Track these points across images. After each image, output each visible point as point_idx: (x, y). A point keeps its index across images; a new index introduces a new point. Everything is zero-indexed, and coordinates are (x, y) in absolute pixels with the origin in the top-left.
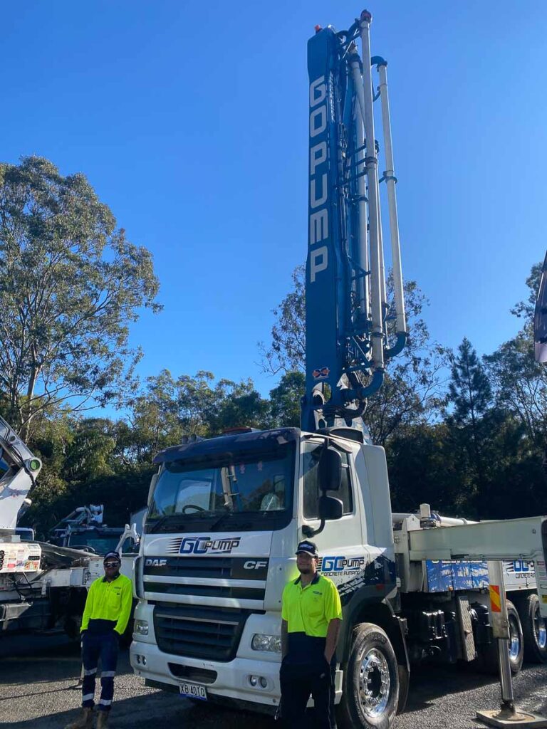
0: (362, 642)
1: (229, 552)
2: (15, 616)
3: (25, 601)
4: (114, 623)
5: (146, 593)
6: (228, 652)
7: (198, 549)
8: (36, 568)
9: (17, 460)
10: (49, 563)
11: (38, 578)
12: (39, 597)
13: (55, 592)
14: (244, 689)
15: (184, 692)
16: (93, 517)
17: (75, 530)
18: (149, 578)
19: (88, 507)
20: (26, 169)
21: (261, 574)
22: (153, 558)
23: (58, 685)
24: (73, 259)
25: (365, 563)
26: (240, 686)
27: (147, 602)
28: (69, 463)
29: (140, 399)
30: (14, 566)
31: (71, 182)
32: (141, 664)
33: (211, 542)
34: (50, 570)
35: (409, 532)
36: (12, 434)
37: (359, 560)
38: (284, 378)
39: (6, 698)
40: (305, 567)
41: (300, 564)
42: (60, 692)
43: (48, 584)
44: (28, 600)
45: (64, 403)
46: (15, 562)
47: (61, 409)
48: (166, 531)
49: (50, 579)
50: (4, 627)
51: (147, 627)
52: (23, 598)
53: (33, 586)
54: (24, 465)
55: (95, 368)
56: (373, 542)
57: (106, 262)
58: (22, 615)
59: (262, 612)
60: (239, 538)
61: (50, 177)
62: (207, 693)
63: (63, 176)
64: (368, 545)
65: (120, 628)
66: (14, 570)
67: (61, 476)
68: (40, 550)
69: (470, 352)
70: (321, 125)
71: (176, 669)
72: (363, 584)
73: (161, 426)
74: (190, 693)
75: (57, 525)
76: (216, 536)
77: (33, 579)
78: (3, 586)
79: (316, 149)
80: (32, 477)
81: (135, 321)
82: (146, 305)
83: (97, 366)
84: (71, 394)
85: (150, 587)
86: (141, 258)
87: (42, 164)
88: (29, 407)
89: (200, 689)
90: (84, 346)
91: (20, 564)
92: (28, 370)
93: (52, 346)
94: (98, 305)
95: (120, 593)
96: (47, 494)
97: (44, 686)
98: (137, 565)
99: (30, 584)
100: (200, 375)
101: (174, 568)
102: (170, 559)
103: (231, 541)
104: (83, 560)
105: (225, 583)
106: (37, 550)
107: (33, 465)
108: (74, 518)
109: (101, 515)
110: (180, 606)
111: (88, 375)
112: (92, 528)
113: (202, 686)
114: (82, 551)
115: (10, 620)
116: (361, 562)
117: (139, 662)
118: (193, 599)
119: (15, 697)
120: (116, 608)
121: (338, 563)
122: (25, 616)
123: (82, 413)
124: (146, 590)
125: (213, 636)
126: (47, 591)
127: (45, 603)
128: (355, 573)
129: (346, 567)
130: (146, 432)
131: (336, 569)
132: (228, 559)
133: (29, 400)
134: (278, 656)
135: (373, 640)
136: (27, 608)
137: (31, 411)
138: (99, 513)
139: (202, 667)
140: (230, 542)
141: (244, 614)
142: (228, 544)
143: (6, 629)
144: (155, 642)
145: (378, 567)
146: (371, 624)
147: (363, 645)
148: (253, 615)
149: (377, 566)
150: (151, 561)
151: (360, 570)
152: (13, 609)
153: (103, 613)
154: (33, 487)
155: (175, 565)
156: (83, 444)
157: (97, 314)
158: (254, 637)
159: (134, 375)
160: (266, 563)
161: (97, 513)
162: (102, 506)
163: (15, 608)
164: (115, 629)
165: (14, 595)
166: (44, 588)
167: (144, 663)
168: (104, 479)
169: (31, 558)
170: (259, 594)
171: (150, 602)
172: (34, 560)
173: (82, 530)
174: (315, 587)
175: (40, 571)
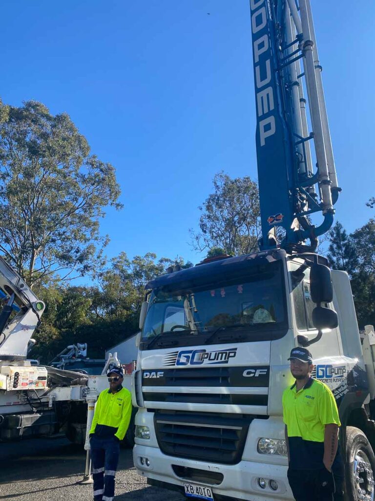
0: (352, 444)
1: (227, 362)
2: (29, 424)
3: (36, 413)
4: (116, 430)
5: (145, 402)
6: (234, 454)
7: (195, 361)
8: (43, 386)
9: (26, 302)
10: (54, 382)
11: (46, 394)
12: (47, 409)
13: (60, 405)
14: (252, 490)
15: (189, 492)
16: (80, 352)
17: (67, 361)
18: (147, 389)
19: (76, 345)
20: (27, 110)
21: (263, 381)
22: (150, 371)
23: (66, 480)
24: (59, 172)
25: (347, 371)
26: (250, 488)
27: (146, 410)
28: (60, 316)
29: (108, 272)
30: (27, 384)
31: (60, 119)
32: (145, 466)
33: (208, 354)
34: (54, 388)
35: (371, 346)
36: (21, 282)
37: (342, 368)
38: (210, 253)
39: (26, 493)
40: (299, 373)
41: (293, 370)
42: (69, 487)
43: (54, 398)
44: (38, 412)
45: (55, 274)
46: (27, 382)
47: (53, 278)
48: (162, 347)
49: (55, 395)
50: (21, 433)
51: (148, 433)
52: (35, 409)
53: (42, 401)
54: (31, 306)
55: (77, 249)
56: (348, 354)
57: (83, 174)
58: (34, 423)
59: (265, 417)
60: (236, 349)
61: (43, 116)
62: (213, 494)
63: (53, 115)
64: (344, 356)
65: (120, 435)
66: (27, 388)
67: (55, 326)
68: (47, 372)
69: (342, 232)
70: (262, 23)
71: (179, 470)
72: (347, 390)
73: (122, 290)
74: (195, 493)
75: (54, 359)
76: (212, 349)
77: (41, 395)
78: (19, 401)
79: (259, 41)
80: (38, 316)
81: (103, 217)
82: (112, 204)
83: (78, 247)
84: (60, 267)
85: (149, 397)
86: (107, 171)
87: (38, 106)
88: (31, 278)
89: (206, 490)
90: (68, 234)
91: (31, 383)
92: (30, 250)
93: (46, 234)
94: (77, 205)
95: (122, 404)
96: (45, 338)
97: (54, 482)
98: (136, 378)
99: (39, 399)
100: (147, 256)
101: (172, 379)
102: (166, 371)
103: (228, 352)
104: (80, 379)
105: (224, 390)
106: (44, 371)
107: (39, 306)
108: (65, 353)
109: (86, 350)
110: (178, 413)
111: (72, 254)
112: (80, 360)
113: (208, 487)
114: (78, 373)
115: (25, 427)
116: (344, 371)
117: (143, 464)
118: (192, 406)
119: (33, 492)
120: (117, 416)
121: (328, 372)
122: (37, 424)
123: (69, 282)
124: (145, 399)
125: (216, 440)
126: (53, 404)
127: (53, 413)
128: (340, 380)
129: (334, 375)
130: (113, 295)
131: (327, 376)
132: (225, 369)
133: (31, 273)
134: (286, 459)
135: (359, 443)
136: (38, 418)
137: (32, 280)
138: (84, 349)
139: (207, 469)
140: (226, 353)
141: (246, 420)
142: (224, 355)
143: (22, 435)
144: (157, 445)
145: (356, 376)
146: (355, 428)
147: (353, 447)
148: (255, 419)
149: (355, 374)
150: (148, 373)
151: (344, 378)
152: (27, 419)
153: (107, 420)
154: (39, 324)
155: (172, 377)
156: (69, 303)
157: (77, 212)
158: (259, 440)
159: (103, 255)
160: (266, 370)
161: (82, 349)
162: (86, 344)
163: (29, 418)
164: (115, 435)
165: (28, 408)
166: (51, 402)
167: (148, 465)
168: (84, 327)
169: (39, 378)
170: (262, 400)
171: (149, 410)
172: (42, 379)
173: (72, 361)
174: (308, 392)
175: (47, 388)
